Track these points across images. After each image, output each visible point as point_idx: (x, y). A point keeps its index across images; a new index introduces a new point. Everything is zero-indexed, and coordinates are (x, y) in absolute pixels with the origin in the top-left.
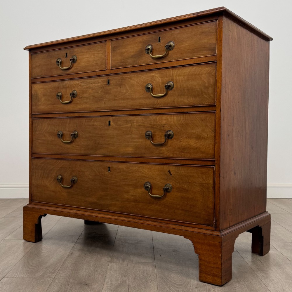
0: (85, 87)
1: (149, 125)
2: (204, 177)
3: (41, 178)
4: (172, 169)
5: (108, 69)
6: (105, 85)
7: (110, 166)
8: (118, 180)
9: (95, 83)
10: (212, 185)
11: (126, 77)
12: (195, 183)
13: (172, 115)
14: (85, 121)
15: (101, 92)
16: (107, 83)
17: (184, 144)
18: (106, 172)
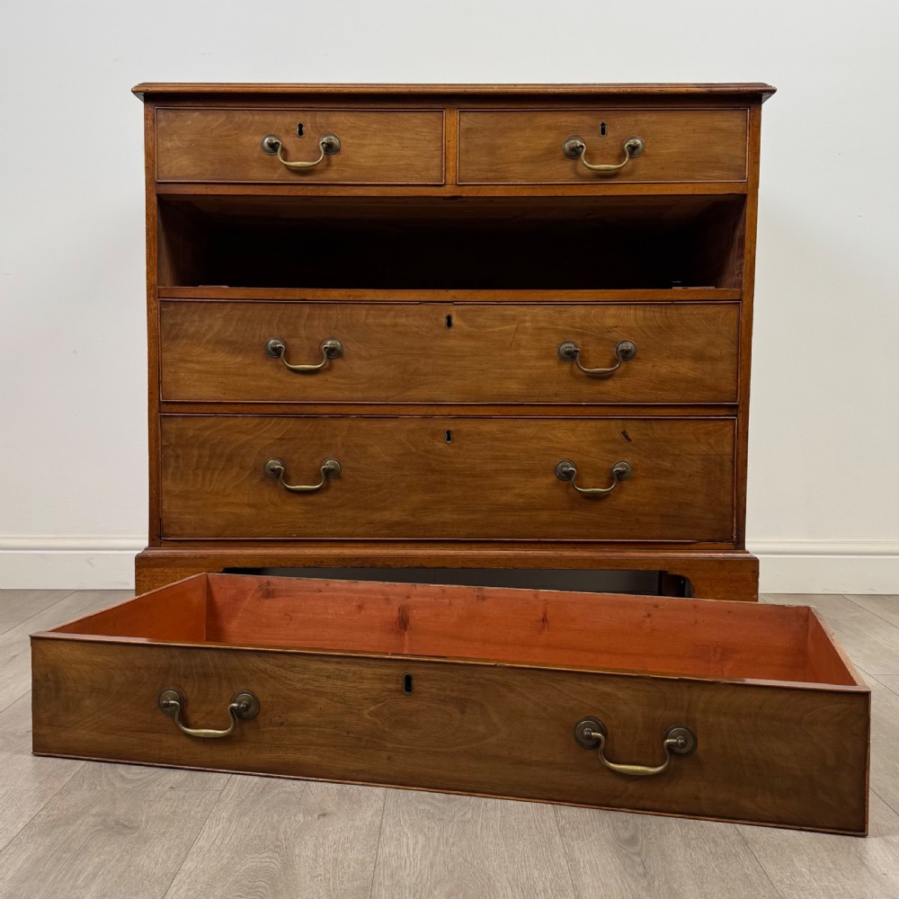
1: (568, 328)
2: (712, 441)
3: (200, 472)
4: (633, 430)
5: (450, 182)
7: (452, 428)
8: (478, 461)
10: (731, 457)
12: (691, 455)
13: (633, 307)
14: (367, 315)
17: (663, 370)
18: (438, 444)
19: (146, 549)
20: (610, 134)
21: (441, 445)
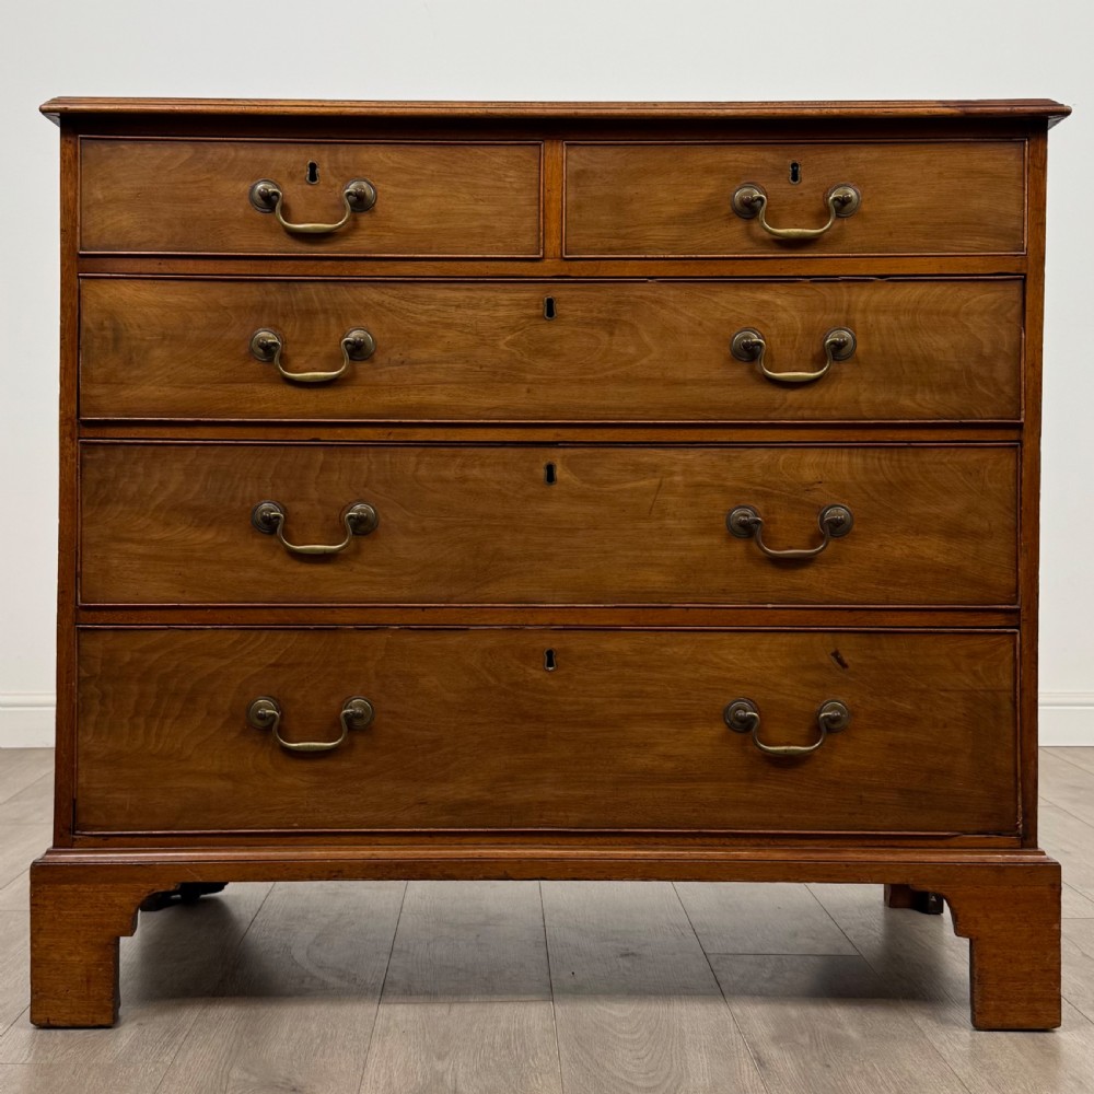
0: (424, 318)
1: (742, 485)
2: (979, 668)
3: (141, 721)
4: (850, 648)
5: (551, 254)
6: (530, 317)
7: (555, 646)
8: (598, 700)
9: (475, 307)
10: (1011, 694)
11: (641, 297)
12: (946, 690)
13: (846, 450)
14: (418, 464)
15: (512, 344)
16: (542, 311)
17: (898, 553)
18: (532, 671)
19: (48, 852)
20: (806, 179)
21: (536, 673)
